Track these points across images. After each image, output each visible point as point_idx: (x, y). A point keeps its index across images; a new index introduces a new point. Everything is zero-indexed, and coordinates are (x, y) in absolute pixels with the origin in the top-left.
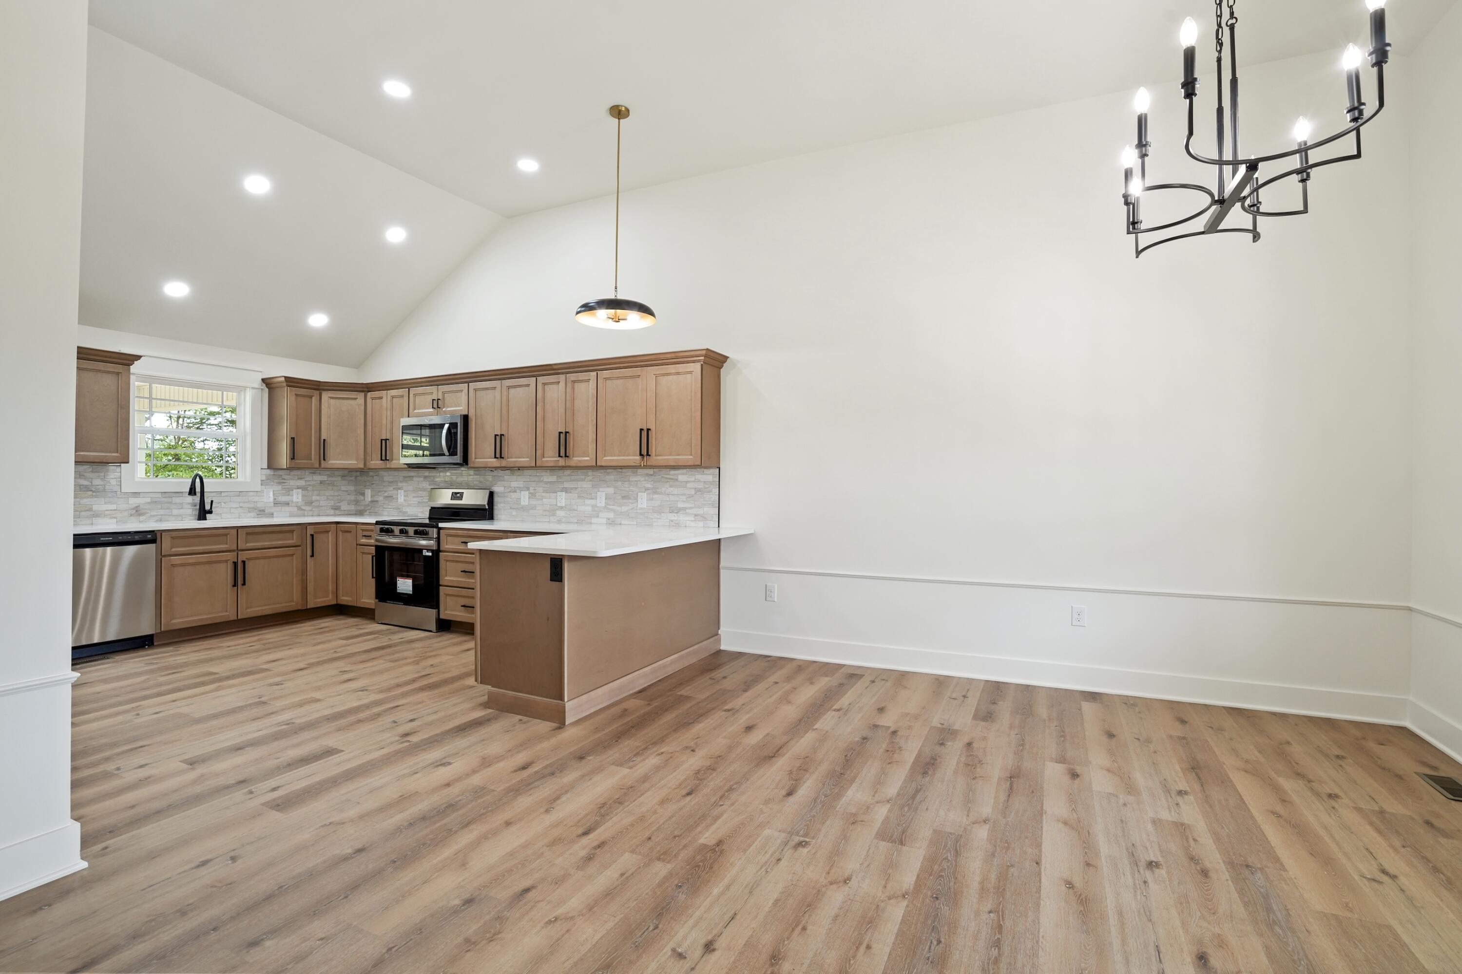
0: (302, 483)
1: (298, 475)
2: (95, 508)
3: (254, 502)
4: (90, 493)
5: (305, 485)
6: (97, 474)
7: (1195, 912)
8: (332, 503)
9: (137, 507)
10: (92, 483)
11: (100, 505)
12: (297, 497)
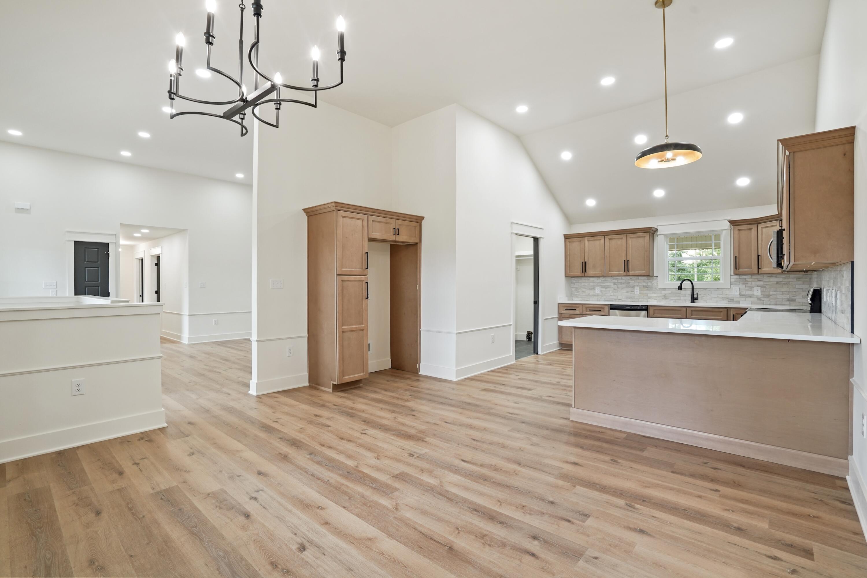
0: (761, 283)
1: (758, 278)
2: (649, 295)
3: (727, 294)
4: (647, 288)
5: (764, 285)
6: (649, 280)
7: (263, 535)
8: (788, 297)
9: (665, 295)
10: (647, 284)
11: (651, 294)
12: (757, 292)
